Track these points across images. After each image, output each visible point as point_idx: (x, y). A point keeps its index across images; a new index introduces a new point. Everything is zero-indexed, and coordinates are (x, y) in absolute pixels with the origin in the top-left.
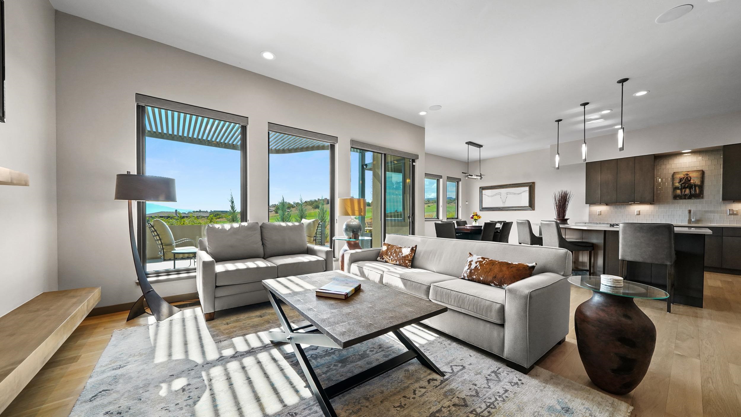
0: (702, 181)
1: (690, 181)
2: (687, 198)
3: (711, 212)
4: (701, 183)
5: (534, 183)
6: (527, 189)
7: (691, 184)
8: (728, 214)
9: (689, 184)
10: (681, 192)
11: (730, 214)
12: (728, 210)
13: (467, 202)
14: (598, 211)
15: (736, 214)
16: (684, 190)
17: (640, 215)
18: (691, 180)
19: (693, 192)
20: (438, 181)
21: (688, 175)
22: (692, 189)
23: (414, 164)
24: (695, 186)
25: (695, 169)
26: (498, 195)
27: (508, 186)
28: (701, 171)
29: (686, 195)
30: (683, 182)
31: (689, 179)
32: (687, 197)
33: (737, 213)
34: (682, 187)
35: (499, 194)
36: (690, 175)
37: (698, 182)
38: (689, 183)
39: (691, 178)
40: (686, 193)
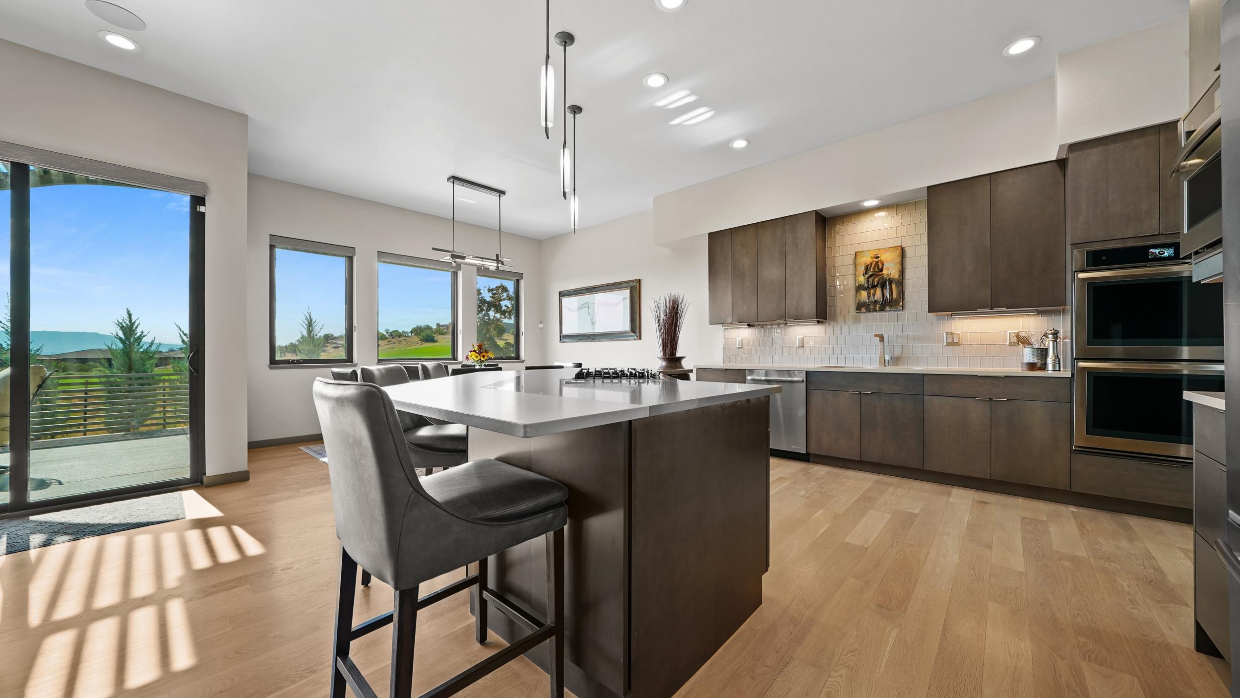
0: (902, 272)
1: (881, 270)
2: (878, 309)
3: (917, 339)
4: (899, 276)
5: (639, 281)
6: (627, 292)
7: (883, 278)
8: (945, 344)
9: (879, 278)
10: (869, 297)
11: (948, 344)
12: (945, 334)
13: (541, 323)
14: (738, 339)
15: (957, 344)
16: (872, 291)
17: (803, 346)
18: (884, 268)
19: (887, 295)
20: (455, 275)
21: (878, 257)
22: (886, 288)
23: (202, 209)
24: (891, 281)
25: (889, 244)
26: (585, 307)
27: (600, 288)
28: (899, 248)
29: (875, 301)
30: (870, 273)
31: (880, 266)
32: (878, 306)
33: (959, 340)
34: (869, 285)
35: (587, 305)
36: (881, 258)
37: (895, 273)
38: (880, 275)
39: (883, 265)
40: (876, 298)
